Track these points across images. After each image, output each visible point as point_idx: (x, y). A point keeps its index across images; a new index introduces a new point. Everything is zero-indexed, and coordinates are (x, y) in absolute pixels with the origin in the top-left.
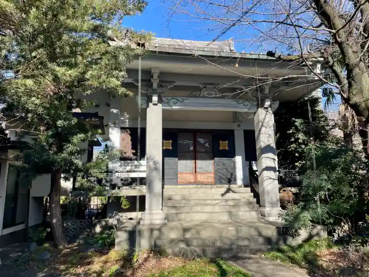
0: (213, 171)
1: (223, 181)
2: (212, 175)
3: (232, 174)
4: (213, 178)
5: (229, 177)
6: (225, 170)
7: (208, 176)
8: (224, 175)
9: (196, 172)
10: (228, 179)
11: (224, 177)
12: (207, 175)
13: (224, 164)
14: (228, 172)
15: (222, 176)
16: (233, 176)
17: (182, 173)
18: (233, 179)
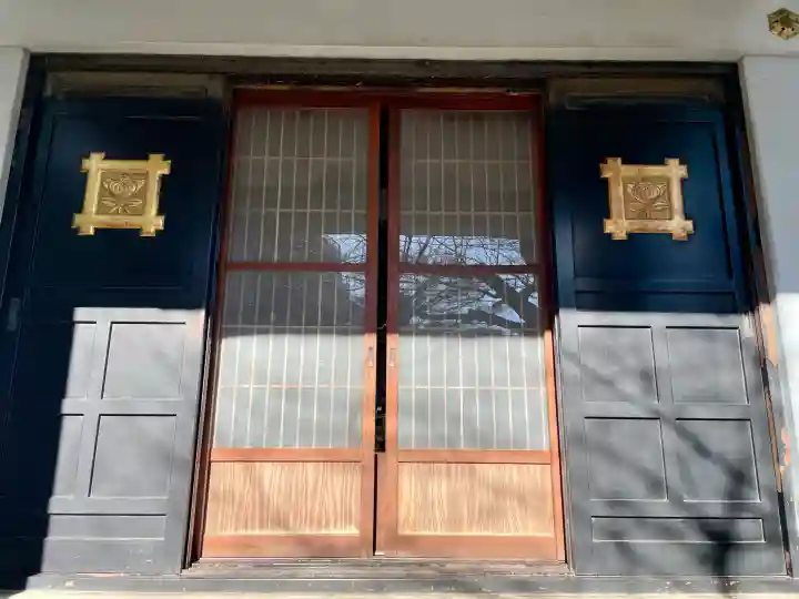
0: (545, 440)
1: (641, 542)
2: (540, 478)
3: (739, 477)
4: (551, 506)
5: (714, 506)
6: (668, 438)
7: (499, 491)
8: (656, 486)
9: (380, 446)
10: (704, 524)
11: (660, 506)
12: (489, 472)
13: (648, 377)
14: (702, 450)
15: (637, 493)
16: (759, 500)
17: (249, 457)
18: (748, 529)
